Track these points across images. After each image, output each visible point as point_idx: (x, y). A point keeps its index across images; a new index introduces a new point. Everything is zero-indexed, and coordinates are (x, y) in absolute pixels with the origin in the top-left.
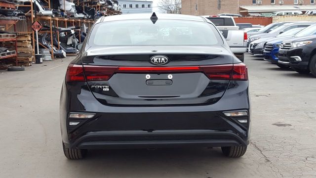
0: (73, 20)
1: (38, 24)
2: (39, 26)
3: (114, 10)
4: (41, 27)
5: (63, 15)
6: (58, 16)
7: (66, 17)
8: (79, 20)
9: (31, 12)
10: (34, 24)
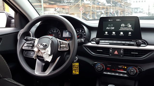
0: (105, 7)
1: (82, 8)
2: (82, 9)
3: (128, 3)
4: (83, 9)
5: (98, 4)
6: (95, 4)
7: (100, 5)
8: (109, 7)
9: (79, 2)
10: (80, 8)
